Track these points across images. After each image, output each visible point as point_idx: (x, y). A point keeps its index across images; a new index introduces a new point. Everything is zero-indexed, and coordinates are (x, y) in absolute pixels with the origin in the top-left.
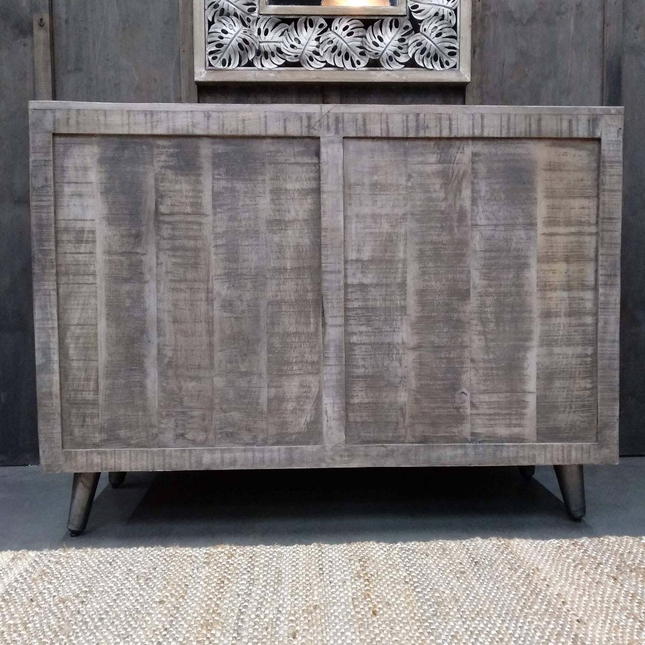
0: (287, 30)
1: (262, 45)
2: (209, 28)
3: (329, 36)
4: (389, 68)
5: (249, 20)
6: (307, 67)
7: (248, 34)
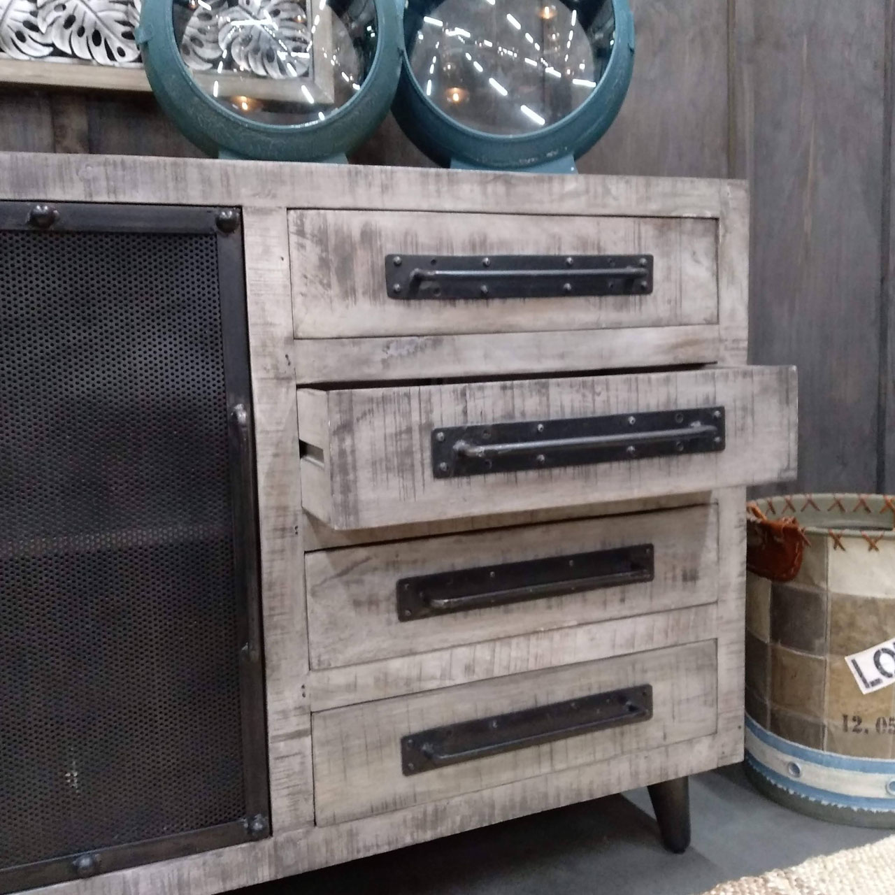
6: (13, 53)
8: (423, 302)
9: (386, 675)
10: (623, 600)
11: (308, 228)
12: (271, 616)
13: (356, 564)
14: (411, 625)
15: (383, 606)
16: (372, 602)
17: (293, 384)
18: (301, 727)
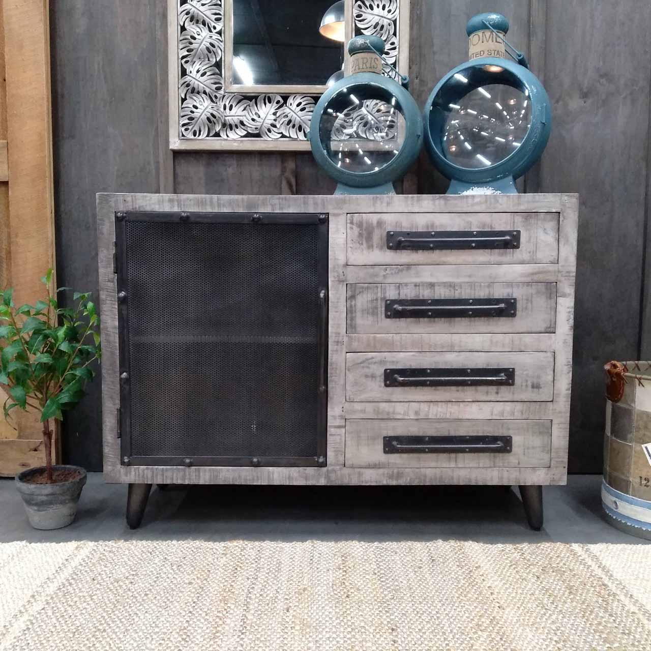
0: (249, 105)
1: (227, 118)
2: (182, 104)
3: (285, 111)
4: (337, 139)
5: (216, 97)
6: (266, 138)
7: (215, 109)
8: (403, 251)
9: (378, 408)
10: (497, 393)
11: (355, 221)
12: (331, 377)
13: (367, 360)
14: (390, 389)
15: (378, 379)
16: (373, 376)
17: (345, 283)
18: (341, 424)
